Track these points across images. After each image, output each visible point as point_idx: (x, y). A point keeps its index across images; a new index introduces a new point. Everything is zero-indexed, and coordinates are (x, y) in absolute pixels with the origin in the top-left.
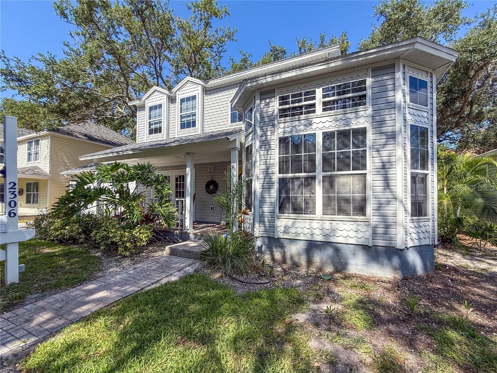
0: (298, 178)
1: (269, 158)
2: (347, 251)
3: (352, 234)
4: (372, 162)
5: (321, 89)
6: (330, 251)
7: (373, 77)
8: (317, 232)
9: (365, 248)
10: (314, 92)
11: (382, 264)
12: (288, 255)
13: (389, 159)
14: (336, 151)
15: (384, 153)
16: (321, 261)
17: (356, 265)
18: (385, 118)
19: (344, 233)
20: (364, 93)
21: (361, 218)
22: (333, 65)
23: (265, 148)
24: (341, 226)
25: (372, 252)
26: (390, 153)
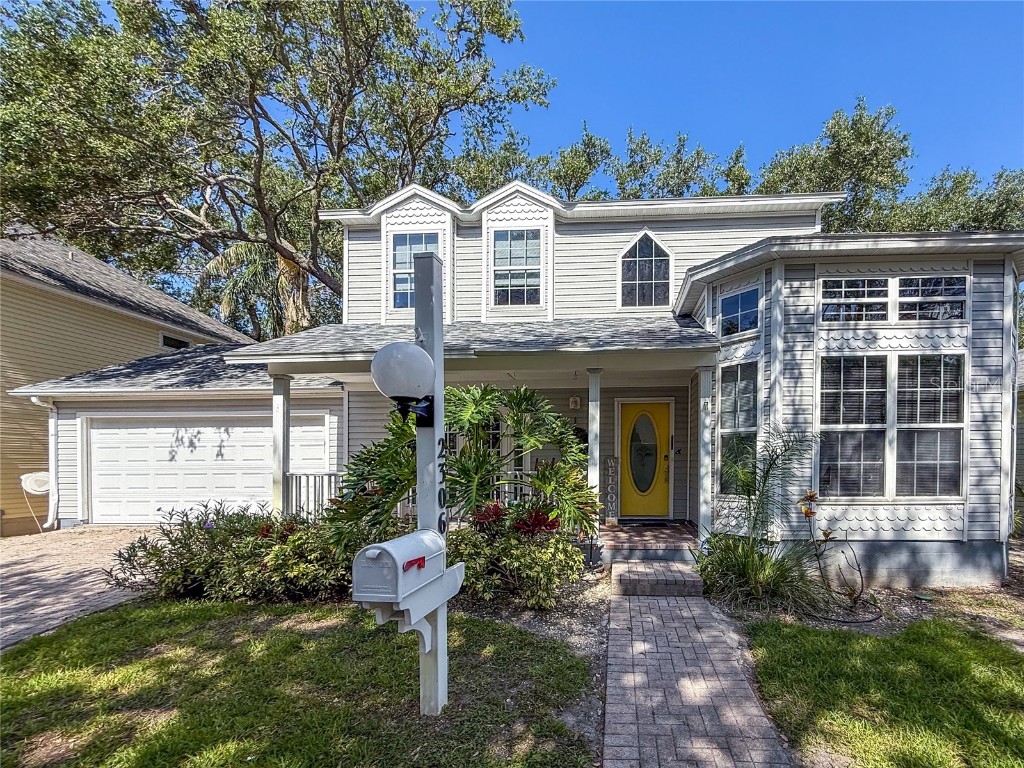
0: (853, 433)
1: (798, 394)
2: (930, 553)
3: (940, 525)
4: (971, 409)
5: (897, 279)
6: (903, 557)
7: (975, 275)
8: (886, 525)
9: (958, 545)
10: (885, 284)
11: (977, 566)
12: (832, 571)
13: (992, 407)
14: (919, 389)
15: (987, 397)
16: (889, 573)
17: (943, 573)
18: (988, 343)
19: (927, 524)
20: (960, 298)
21: (954, 499)
22: (930, 244)
23: (792, 374)
24: (923, 513)
25: (967, 550)
26: (994, 398)
